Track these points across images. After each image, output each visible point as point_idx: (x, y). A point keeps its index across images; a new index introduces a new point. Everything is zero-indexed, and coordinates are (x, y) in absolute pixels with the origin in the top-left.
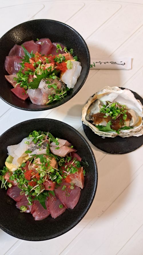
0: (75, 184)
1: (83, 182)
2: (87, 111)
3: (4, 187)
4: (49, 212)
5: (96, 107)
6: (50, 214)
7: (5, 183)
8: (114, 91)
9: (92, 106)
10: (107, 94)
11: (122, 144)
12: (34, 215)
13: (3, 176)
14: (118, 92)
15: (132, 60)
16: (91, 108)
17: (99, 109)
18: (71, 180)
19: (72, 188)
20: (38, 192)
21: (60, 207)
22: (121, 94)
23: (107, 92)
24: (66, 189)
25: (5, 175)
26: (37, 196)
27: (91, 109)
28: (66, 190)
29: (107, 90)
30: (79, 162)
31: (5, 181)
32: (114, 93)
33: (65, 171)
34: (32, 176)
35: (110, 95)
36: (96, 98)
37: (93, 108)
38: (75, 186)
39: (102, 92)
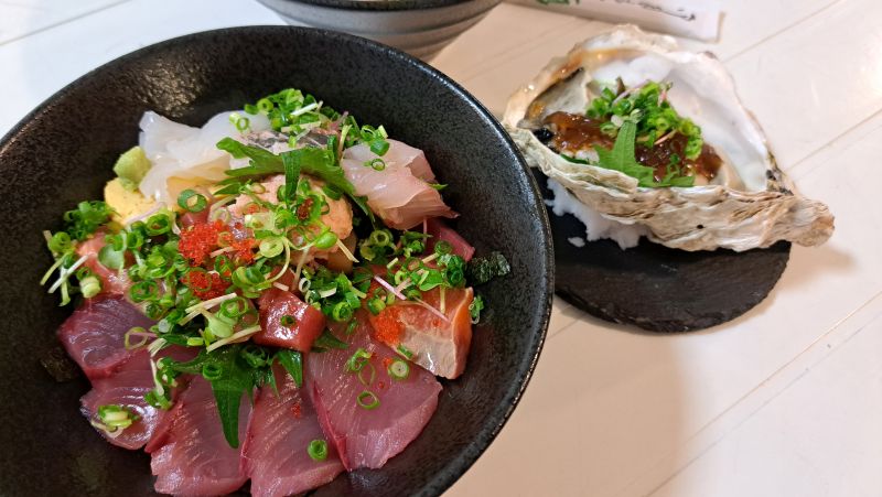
0: (417, 358)
1: (461, 351)
2: (529, 108)
3: (59, 289)
4: (245, 461)
5: (570, 95)
6: (248, 483)
7: (71, 270)
8: (655, 49)
9: (554, 93)
10: (625, 55)
11: (657, 286)
12: (158, 462)
13: (75, 242)
14: (672, 56)
15: (722, 16)
16: (546, 97)
17: (585, 99)
18: (401, 333)
19: (399, 369)
20: (219, 330)
21: (311, 449)
22: (683, 65)
23: (626, 45)
24: (366, 366)
25: (86, 240)
26: (210, 348)
27: (547, 102)
28: (367, 375)
29: (629, 37)
30: (461, 259)
31: (72, 263)
32: (656, 55)
33: (385, 278)
34: (218, 248)
35: (637, 63)
36: (578, 63)
37: (556, 100)
38: (416, 369)
39: (606, 41)
